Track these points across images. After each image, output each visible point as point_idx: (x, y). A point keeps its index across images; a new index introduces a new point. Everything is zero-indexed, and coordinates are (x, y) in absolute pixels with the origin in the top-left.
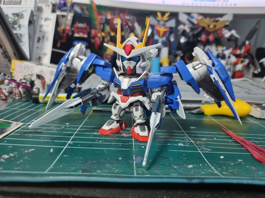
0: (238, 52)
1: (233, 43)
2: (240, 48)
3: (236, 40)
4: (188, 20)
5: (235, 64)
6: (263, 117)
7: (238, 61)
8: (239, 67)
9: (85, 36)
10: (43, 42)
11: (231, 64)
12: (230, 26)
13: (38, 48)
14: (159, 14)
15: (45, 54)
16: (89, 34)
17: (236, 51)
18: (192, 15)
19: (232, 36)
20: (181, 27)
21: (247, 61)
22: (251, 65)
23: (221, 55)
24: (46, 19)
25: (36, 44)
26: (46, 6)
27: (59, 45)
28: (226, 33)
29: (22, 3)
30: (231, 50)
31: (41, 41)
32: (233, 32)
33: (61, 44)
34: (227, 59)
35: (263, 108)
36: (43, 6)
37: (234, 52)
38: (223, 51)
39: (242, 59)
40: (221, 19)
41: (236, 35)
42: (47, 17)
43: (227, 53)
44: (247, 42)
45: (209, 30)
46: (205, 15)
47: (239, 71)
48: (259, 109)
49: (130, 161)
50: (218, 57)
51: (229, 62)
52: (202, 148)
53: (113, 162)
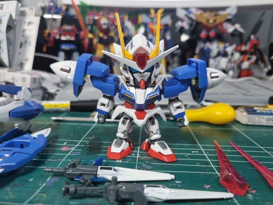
0: (244, 48)
1: (237, 39)
2: (245, 44)
3: (241, 35)
4: (186, 16)
5: (242, 61)
6: (250, 122)
7: (244, 58)
8: (246, 65)
9: (73, 39)
10: (25, 47)
11: (235, 62)
12: (233, 20)
13: (20, 53)
14: (152, 12)
15: (27, 60)
16: (77, 36)
17: (241, 48)
18: (191, 10)
19: (236, 30)
20: (179, 24)
21: (254, 58)
22: (259, 62)
23: (222, 53)
24: (30, 23)
25: (18, 50)
26: (30, 9)
27: (45, 49)
28: (229, 28)
29: (4, 8)
30: (234, 46)
31: (23, 46)
32: (237, 26)
33: (47, 48)
34: (229, 57)
35: (250, 112)
36: (27, 9)
37: (239, 48)
38: (225, 47)
39: (248, 56)
40: (222, 13)
41: (241, 30)
42: (30, 21)
43: (230, 49)
44: (252, 37)
45: (209, 26)
46: (205, 10)
47: (246, 69)
48: (245, 114)
49: (40, 183)
50: (219, 54)
51: (233, 60)
52: (141, 166)
53: (19, 184)
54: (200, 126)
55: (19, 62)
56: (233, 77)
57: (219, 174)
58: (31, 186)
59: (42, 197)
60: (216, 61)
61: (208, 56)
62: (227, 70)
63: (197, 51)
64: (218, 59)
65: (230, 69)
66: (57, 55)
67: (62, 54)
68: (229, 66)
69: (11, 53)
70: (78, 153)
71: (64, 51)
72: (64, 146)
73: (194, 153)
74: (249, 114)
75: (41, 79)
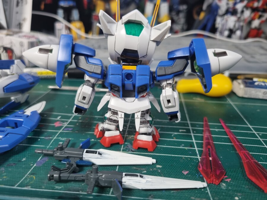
0: (256, 5)
5: (253, 19)
6: (247, 95)
7: (255, 16)
8: (256, 23)
10: (22, 6)
11: (244, 20)
13: (17, 13)
15: (24, 20)
17: (253, 4)
21: (266, 16)
23: (231, 10)
25: (15, 9)
27: (42, 7)
30: (245, 3)
31: (20, 4)
33: (45, 5)
34: (239, 15)
35: (248, 85)
37: (251, 5)
38: (235, 4)
39: (260, 13)
43: (240, 6)
47: (256, 29)
48: (242, 86)
49: (31, 164)
50: (227, 12)
51: (242, 18)
52: (127, 146)
53: (12, 164)
54: (194, 98)
55: (17, 23)
56: (241, 38)
57: (200, 158)
58: (24, 166)
59: (32, 179)
60: (223, 19)
61: (215, 13)
62: (234, 30)
63: (205, 7)
64: (226, 17)
65: (238, 29)
66: (55, 13)
67: (61, 12)
68: (237, 26)
69: (7, 13)
70: (70, 129)
71: (63, 8)
72: (58, 121)
73: (182, 132)
74: (246, 86)
75: (38, 43)
